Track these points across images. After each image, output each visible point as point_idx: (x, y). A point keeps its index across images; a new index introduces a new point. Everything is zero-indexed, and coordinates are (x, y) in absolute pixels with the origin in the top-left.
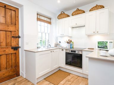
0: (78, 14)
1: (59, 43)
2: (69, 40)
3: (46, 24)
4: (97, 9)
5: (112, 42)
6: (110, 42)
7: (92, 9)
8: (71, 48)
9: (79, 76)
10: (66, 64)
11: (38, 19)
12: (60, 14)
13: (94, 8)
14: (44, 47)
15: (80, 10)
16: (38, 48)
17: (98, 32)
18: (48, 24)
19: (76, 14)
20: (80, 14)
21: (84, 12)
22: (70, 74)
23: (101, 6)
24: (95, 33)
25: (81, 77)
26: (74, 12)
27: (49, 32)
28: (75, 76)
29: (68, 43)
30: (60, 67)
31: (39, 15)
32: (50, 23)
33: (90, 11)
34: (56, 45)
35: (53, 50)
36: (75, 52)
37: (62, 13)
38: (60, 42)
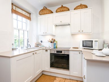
0: (63, 11)
1: (40, 42)
2: (52, 39)
3: (24, 19)
4: (82, 8)
5: (97, 41)
6: (95, 41)
7: (77, 7)
8: (54, 48)
9: (66, 79)
10: (51, 67)
11: (13, 11)
12: (43, 9)
13: (78, 6)
14: (22, 48)
15: (65, 7)
16: (13, 49)
17: (83, 31)
18: (27, 20)
19: (60, 11)
20: (64, 11)
21: (69, 10)
22: (56, 78)
23: (85, 5)
24: (80, 32)
25: (68, 79)
26: (58, 9)
27: (28, 29)
28: (62, 79)
29: (52, 42)
30: (43, 71)
31: (15, 6)
32: (29, 18)
33: (75, 9)
34: (37, 45)
35: (35, 52)
36: (61, 52)
37: (45, 8)
38: (42, 42)
